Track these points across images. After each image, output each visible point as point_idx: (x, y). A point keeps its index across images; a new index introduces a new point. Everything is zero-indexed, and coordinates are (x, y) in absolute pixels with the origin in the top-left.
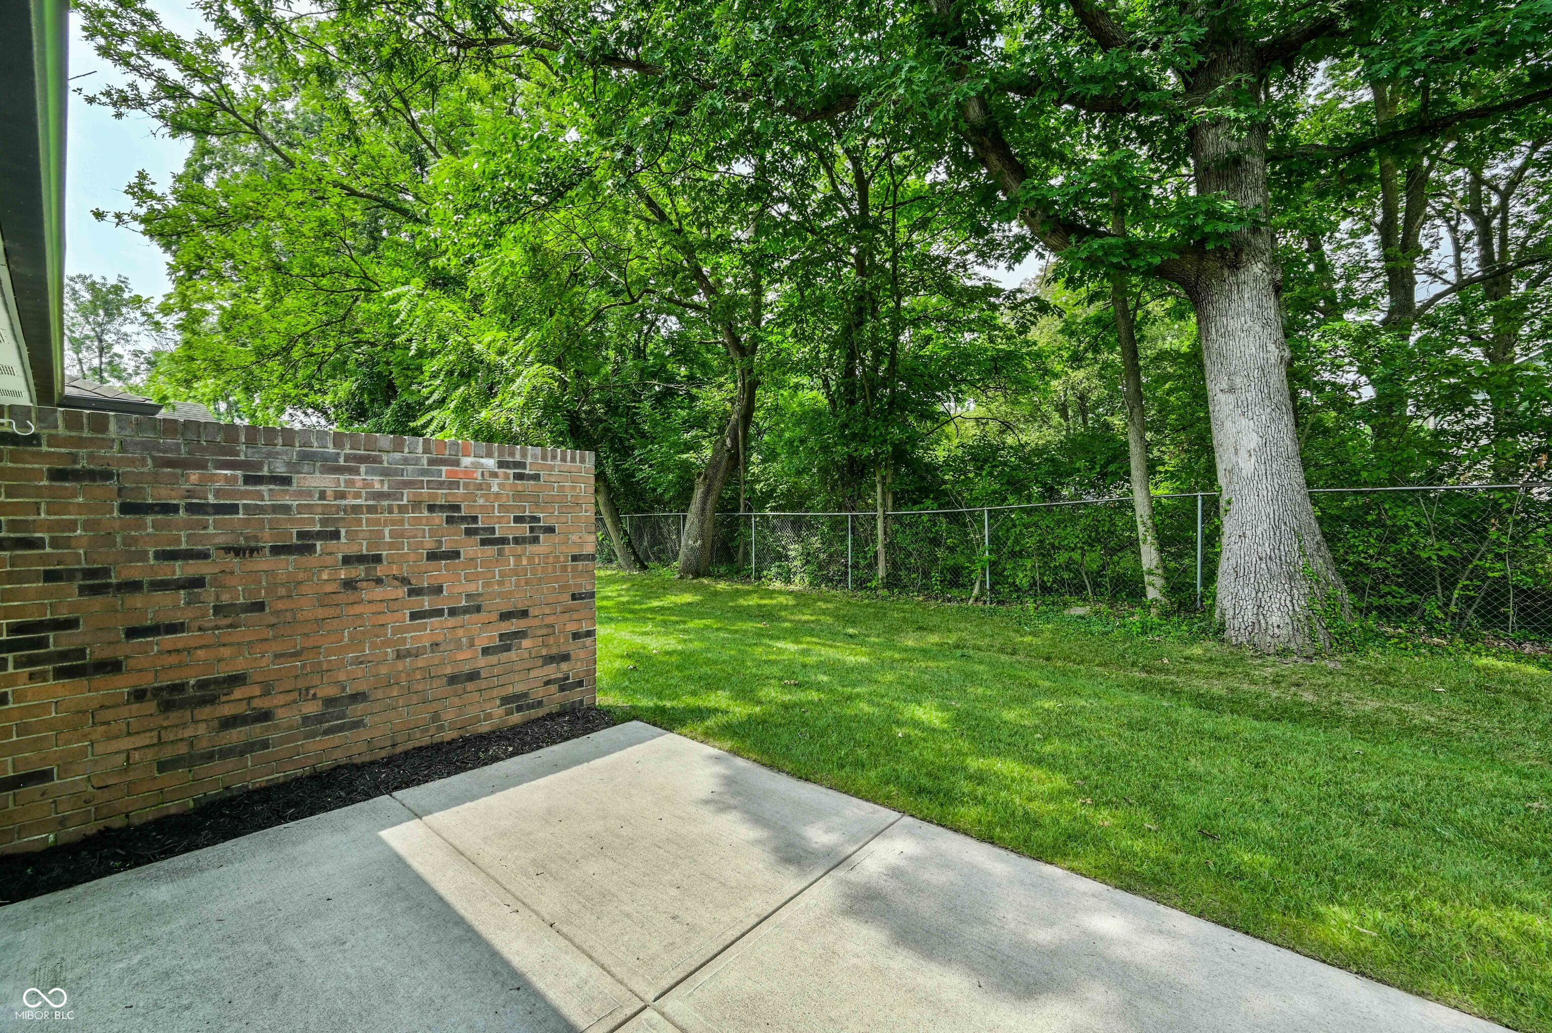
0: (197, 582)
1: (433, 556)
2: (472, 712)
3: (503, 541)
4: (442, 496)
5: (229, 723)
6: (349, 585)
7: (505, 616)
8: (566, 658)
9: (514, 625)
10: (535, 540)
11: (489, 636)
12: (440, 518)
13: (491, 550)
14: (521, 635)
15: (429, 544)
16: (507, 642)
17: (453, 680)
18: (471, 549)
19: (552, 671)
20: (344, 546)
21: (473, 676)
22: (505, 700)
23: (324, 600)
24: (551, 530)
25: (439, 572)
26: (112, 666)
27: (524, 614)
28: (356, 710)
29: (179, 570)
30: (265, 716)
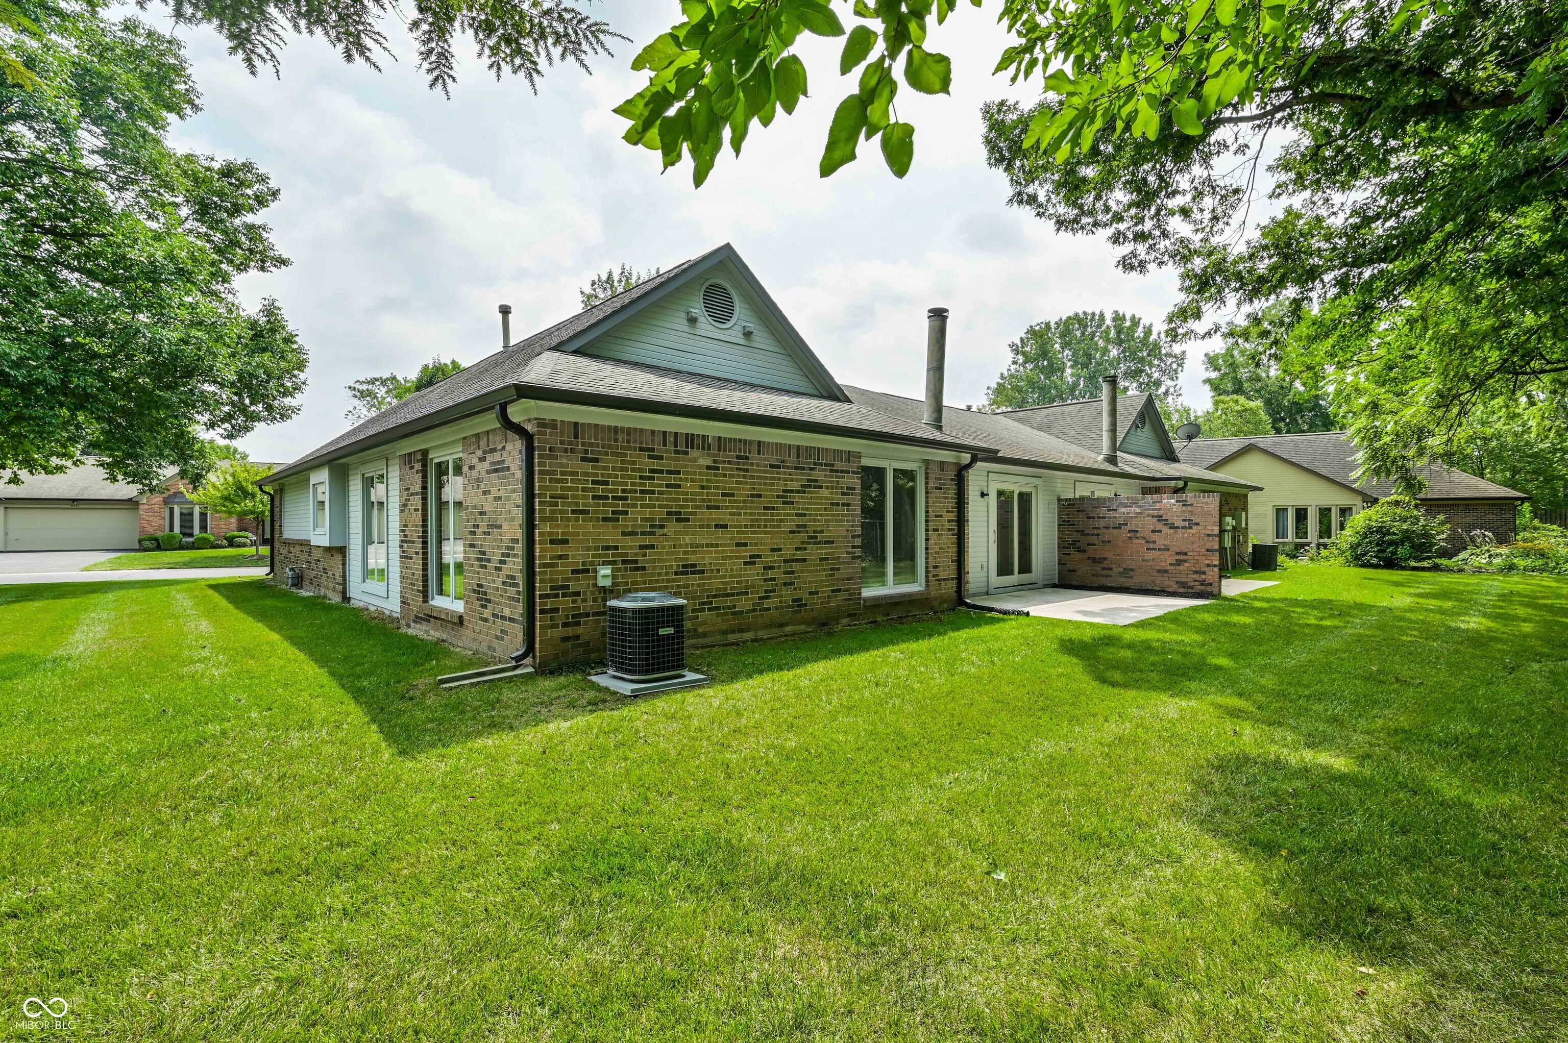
0: (1098, 535)
1: (1153, 531)
2: (1166, 583)
3: (1177, 528)
4: (1156, 513)
5: (1104, 569)
6: (1130, 538)
7: (1177, 554)
8: (1204, 573)
9: (1183, 557)
10: (1191, 528)
11: (1173, 560)
12: (1155, 520)
13: (1172, 531)
14: (1185, 561)
15: (1152, 528)
16: (1179, 563)
17: (1159, 571)
18: (1165, 530)
19: (1197, 576)
20: (1129, 528)
21: (1166, 571)
22: (1177, 583)
23: (1124, 542)
24: (1198, 524)
25: (1155, 537)
26: (1085, 551)
27: (1186, 554)
28: (1131, 573)
29: (1096, 532)
30: (1111, 569)
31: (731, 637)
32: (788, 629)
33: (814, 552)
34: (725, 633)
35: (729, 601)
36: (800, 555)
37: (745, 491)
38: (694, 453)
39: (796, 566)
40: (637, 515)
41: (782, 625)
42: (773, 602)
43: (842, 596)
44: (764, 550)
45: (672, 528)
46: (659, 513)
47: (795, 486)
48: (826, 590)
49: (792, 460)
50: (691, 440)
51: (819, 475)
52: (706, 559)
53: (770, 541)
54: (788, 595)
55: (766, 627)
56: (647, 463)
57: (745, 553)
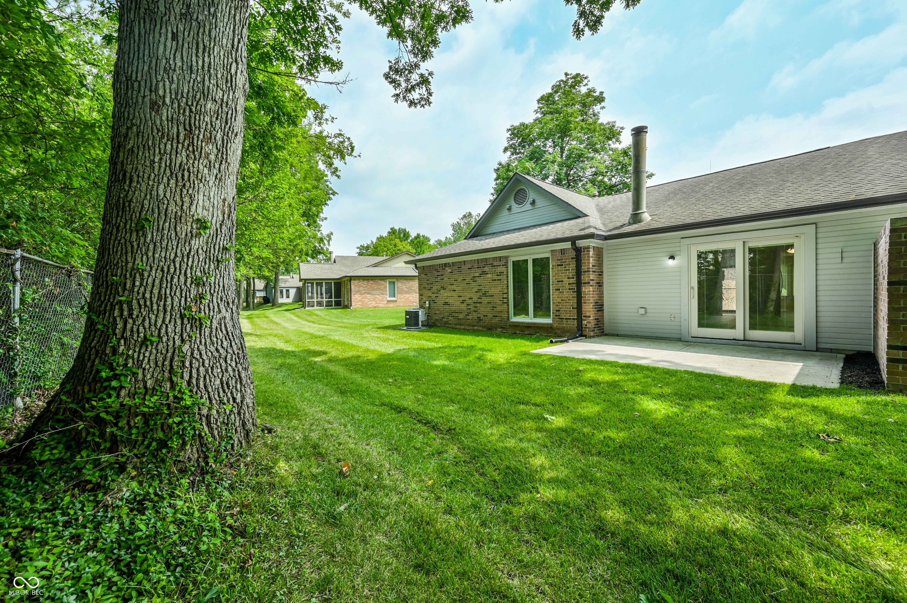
31: (458, 326)
32: (475, 328)
33: (485, 300)
34: (456, 324)
35: (457, 315)
36: (479, 300)
37: (461, 279)
38: (447, 269)
39: (478, 305)
40: (435, 288)
41: (473, 326)
42: (470, 317)
43: (497, 319)
44: (467, 298)
45: (442, 291)
46: (439, 287)
47: (477, 275)
48: (490, 316)
49: (476, 265)
50: (445, 265)
51: (486, 269)
52: (450, 301)
53: (468, 295)
54: (475, 315)
55: (468, 325)
56: (437, 274)
57: (461, 299)
